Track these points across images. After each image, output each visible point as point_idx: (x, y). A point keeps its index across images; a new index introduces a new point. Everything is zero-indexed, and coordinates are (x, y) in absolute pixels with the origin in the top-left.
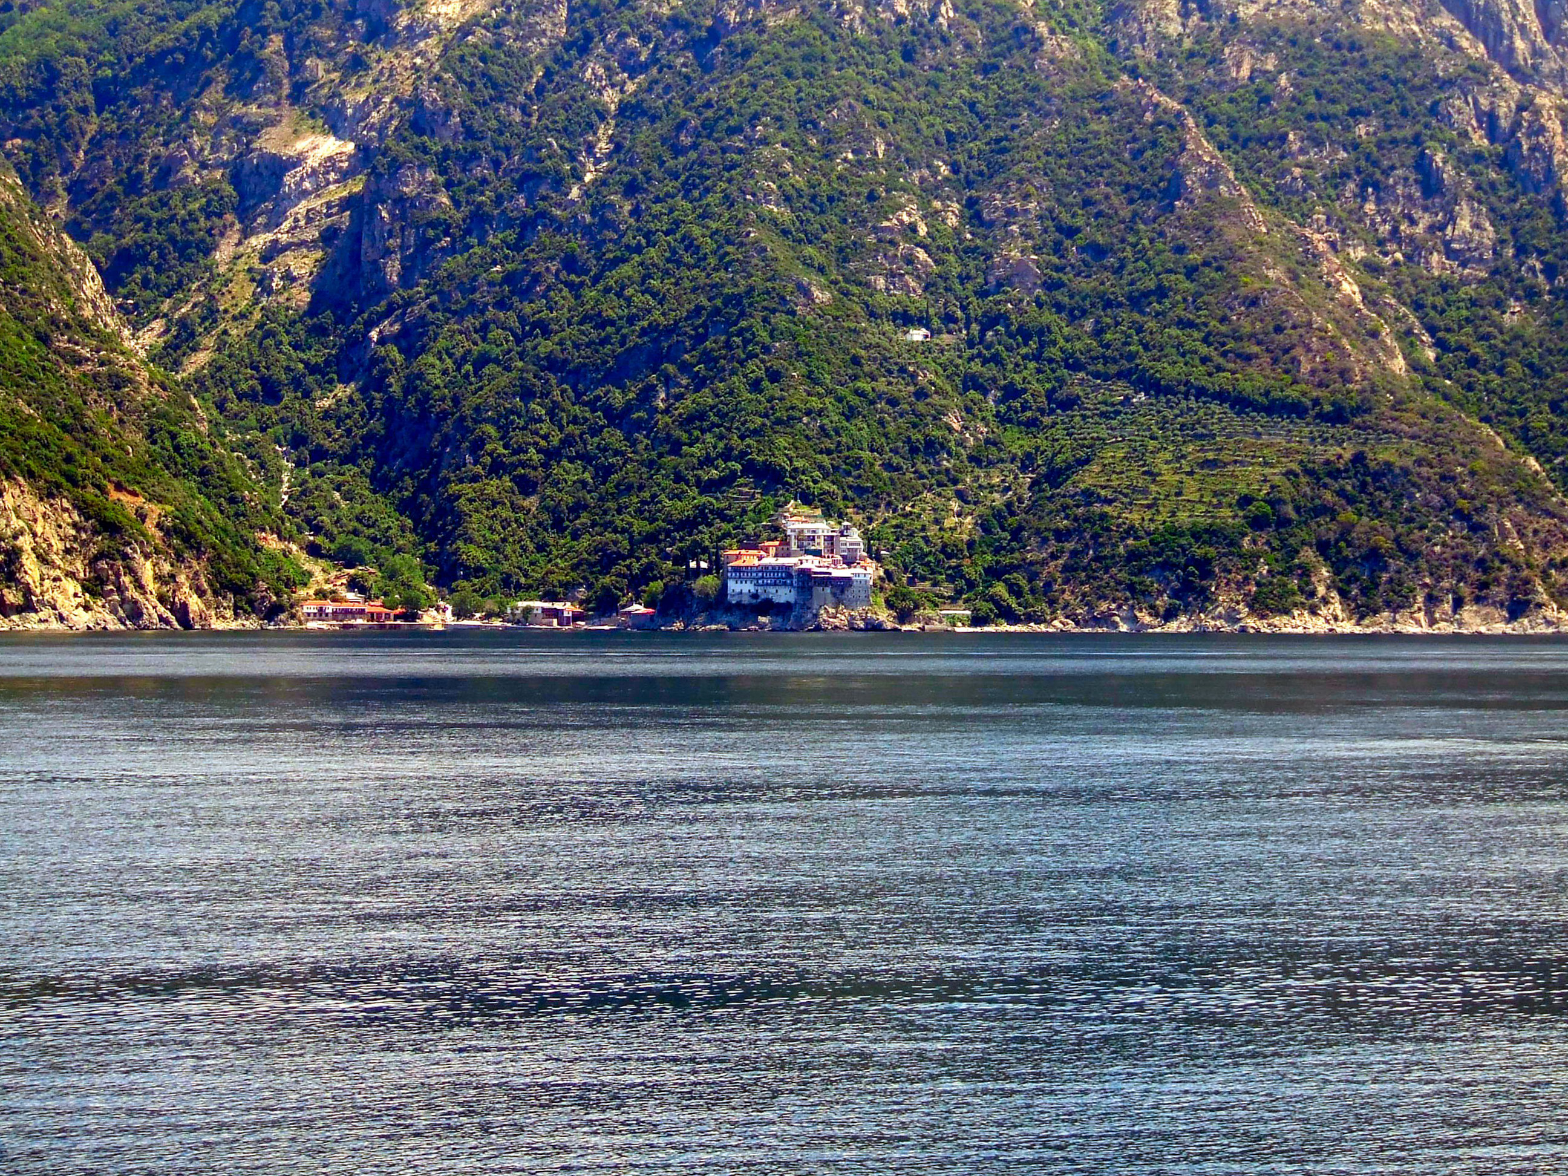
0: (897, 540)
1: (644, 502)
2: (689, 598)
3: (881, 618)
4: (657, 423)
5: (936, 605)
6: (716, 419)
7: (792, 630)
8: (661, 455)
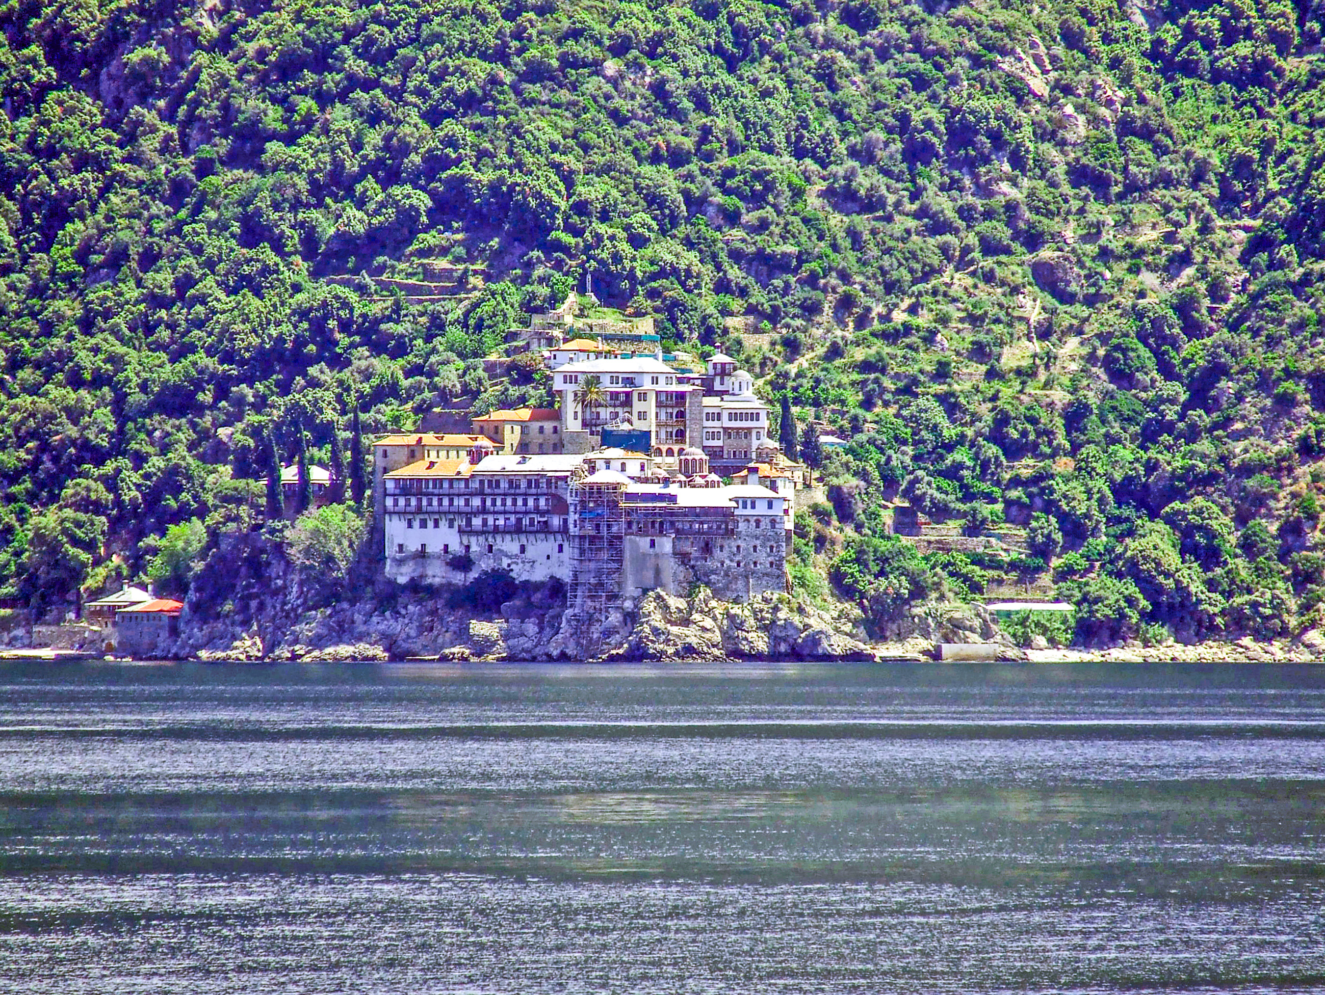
0: (868, 404)
1: (156, 301)
2: (276, 569)
3: (816, 624)
4: (195, 76)
5: (976, 588)
6: (358, 66)
7: (564, 658)
8: (204, 169)
